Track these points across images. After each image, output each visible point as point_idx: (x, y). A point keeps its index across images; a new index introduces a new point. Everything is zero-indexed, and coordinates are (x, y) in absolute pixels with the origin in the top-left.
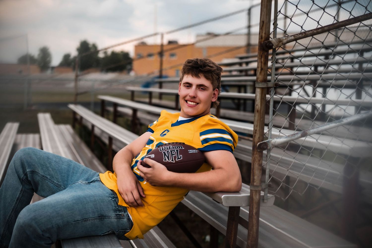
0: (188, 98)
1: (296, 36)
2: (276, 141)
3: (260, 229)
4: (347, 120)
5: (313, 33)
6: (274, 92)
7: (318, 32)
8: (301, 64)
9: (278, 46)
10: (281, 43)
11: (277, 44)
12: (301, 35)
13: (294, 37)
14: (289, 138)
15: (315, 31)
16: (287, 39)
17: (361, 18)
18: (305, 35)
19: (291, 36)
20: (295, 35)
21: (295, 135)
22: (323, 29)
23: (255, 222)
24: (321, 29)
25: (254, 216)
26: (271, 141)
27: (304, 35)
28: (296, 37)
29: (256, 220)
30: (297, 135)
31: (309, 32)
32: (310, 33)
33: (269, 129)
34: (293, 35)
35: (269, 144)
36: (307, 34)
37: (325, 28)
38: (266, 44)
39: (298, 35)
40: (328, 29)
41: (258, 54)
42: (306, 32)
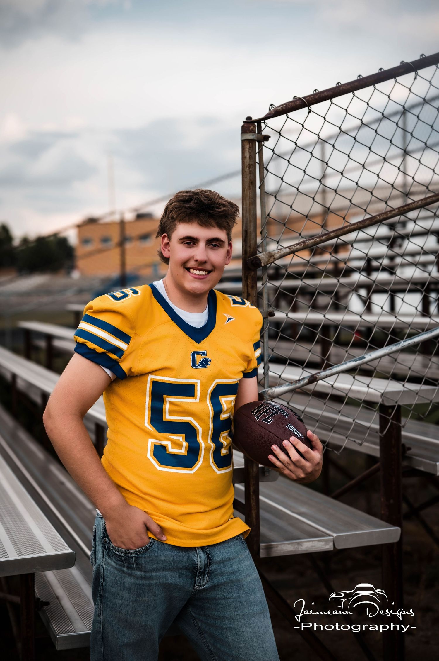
0: (192, 264)
1: (292, 248)
2: (274, 391)
3: (262, 513)
4: (370, 355)
5: (315, 242)
6: (269, 325)
7: (322, 240)
8: (303, 283)
9: (268, 263)
10: (272, 259)
11: (267, 260)
12: (298, 246)
13: (290, 249)
14: (292, 385)
15: (317, 239)
16: (280, 252)
17: (378, 217)
18: (304, 246)
19: (286, 248)
20: (290, 246)
21: (300, 382)
22: (328, 235)
23: (254, 504)
24: (326, 236)
25: (252, 496)
26: (268, 391)
27: (302, 246)
28: (292, 250)
29: (254, 501)
30: (302, 381)
31: (309, 242)
32: (312, 243)
33: (264, 375)
34: (288, 247)
35: (265, 395)
36: (306, 244)
37: (331, 234)
38: (253, 261)
39: (295, 247)
40: (335, 235)
41: (243, 275)
42: (306, 242)
